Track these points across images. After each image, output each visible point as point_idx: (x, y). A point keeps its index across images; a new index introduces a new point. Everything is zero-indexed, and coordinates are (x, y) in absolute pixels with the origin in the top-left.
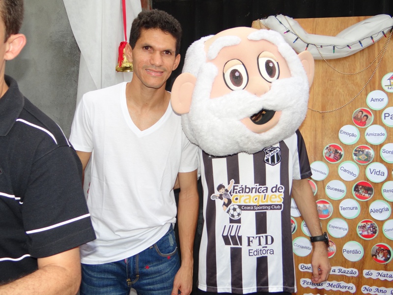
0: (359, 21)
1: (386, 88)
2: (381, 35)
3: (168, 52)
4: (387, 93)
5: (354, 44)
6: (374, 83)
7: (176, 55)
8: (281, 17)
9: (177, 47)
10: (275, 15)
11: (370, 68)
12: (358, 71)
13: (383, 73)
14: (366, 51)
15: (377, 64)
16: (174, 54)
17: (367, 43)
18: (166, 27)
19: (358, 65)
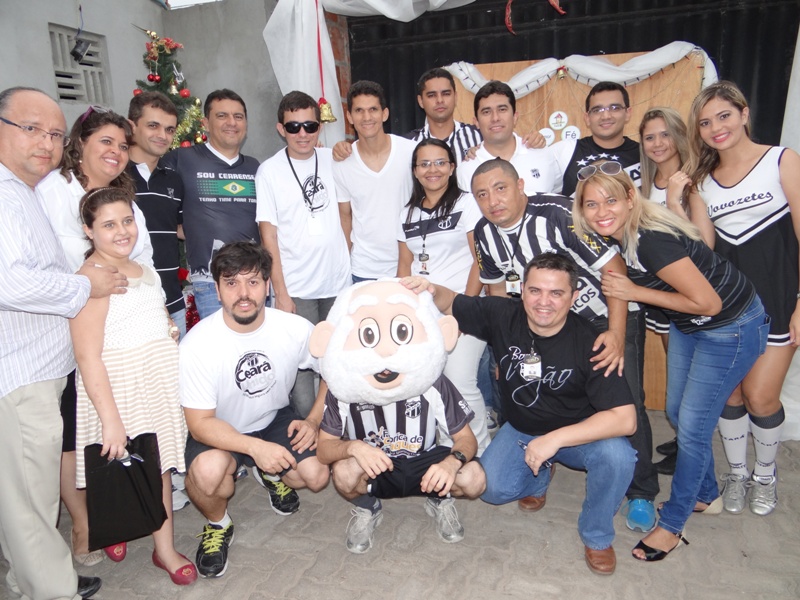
0: (530, 65)
1: (552, 126)
2: (546, 78)
3: (374, 109)
4: (554, 131)
5: (521, 88)
6: (543, 122)
7: (383, 109)
8: (463, 64)
9: (381, 103)
10: (458, 61)
11: (540, 109)
12: (529, 111)
13: (550, 113)
14: (536, 93)
15: (546, 104)
16: (380, 108)
17: (534, 86)
18: (368, 91)
19: (529, 105)
